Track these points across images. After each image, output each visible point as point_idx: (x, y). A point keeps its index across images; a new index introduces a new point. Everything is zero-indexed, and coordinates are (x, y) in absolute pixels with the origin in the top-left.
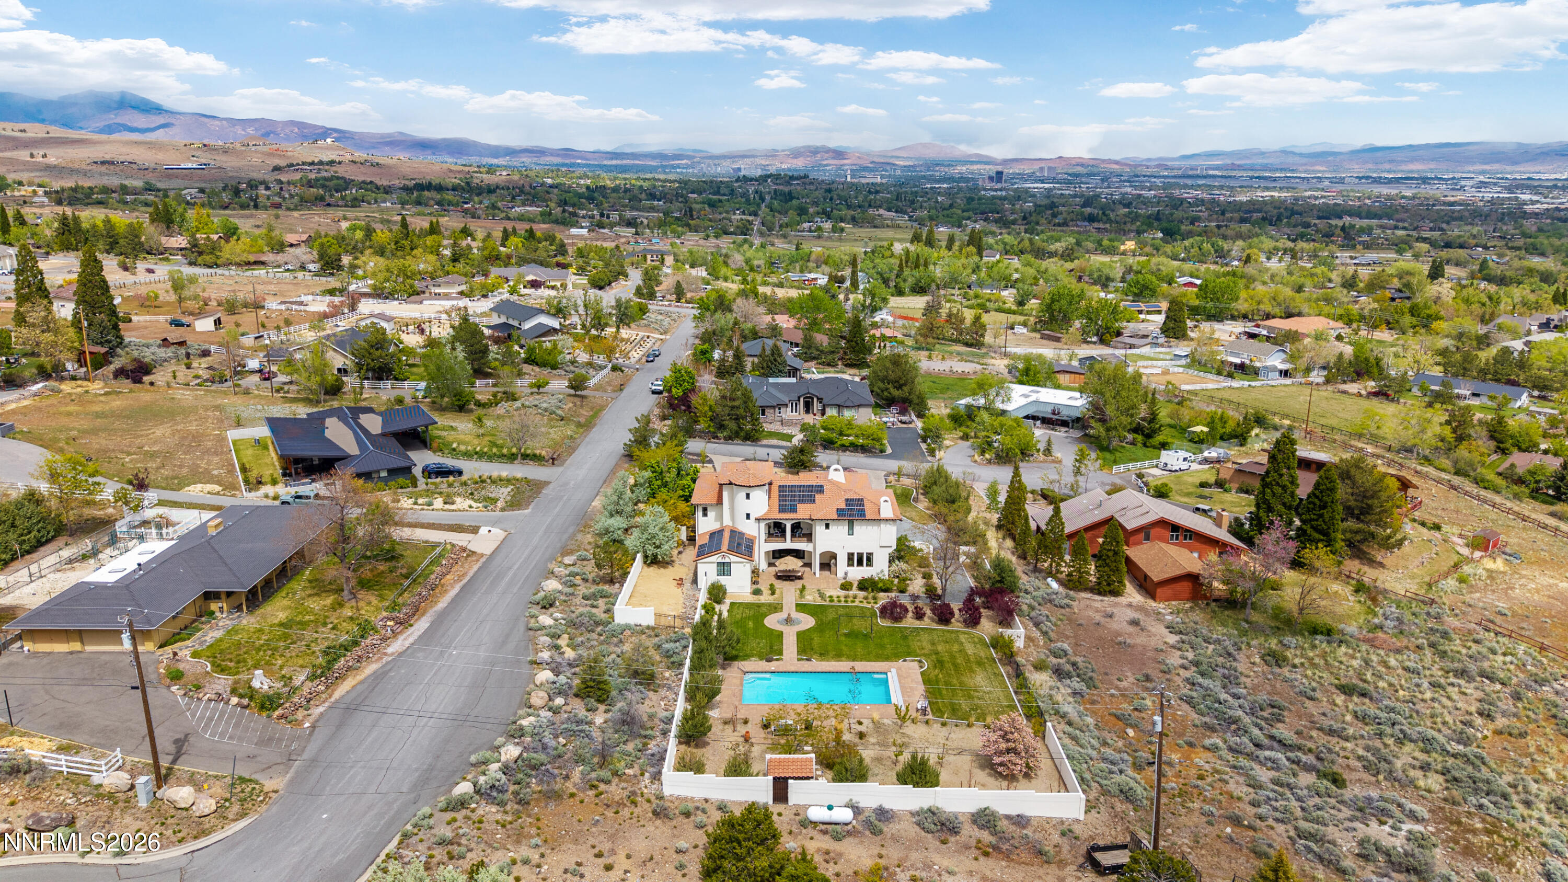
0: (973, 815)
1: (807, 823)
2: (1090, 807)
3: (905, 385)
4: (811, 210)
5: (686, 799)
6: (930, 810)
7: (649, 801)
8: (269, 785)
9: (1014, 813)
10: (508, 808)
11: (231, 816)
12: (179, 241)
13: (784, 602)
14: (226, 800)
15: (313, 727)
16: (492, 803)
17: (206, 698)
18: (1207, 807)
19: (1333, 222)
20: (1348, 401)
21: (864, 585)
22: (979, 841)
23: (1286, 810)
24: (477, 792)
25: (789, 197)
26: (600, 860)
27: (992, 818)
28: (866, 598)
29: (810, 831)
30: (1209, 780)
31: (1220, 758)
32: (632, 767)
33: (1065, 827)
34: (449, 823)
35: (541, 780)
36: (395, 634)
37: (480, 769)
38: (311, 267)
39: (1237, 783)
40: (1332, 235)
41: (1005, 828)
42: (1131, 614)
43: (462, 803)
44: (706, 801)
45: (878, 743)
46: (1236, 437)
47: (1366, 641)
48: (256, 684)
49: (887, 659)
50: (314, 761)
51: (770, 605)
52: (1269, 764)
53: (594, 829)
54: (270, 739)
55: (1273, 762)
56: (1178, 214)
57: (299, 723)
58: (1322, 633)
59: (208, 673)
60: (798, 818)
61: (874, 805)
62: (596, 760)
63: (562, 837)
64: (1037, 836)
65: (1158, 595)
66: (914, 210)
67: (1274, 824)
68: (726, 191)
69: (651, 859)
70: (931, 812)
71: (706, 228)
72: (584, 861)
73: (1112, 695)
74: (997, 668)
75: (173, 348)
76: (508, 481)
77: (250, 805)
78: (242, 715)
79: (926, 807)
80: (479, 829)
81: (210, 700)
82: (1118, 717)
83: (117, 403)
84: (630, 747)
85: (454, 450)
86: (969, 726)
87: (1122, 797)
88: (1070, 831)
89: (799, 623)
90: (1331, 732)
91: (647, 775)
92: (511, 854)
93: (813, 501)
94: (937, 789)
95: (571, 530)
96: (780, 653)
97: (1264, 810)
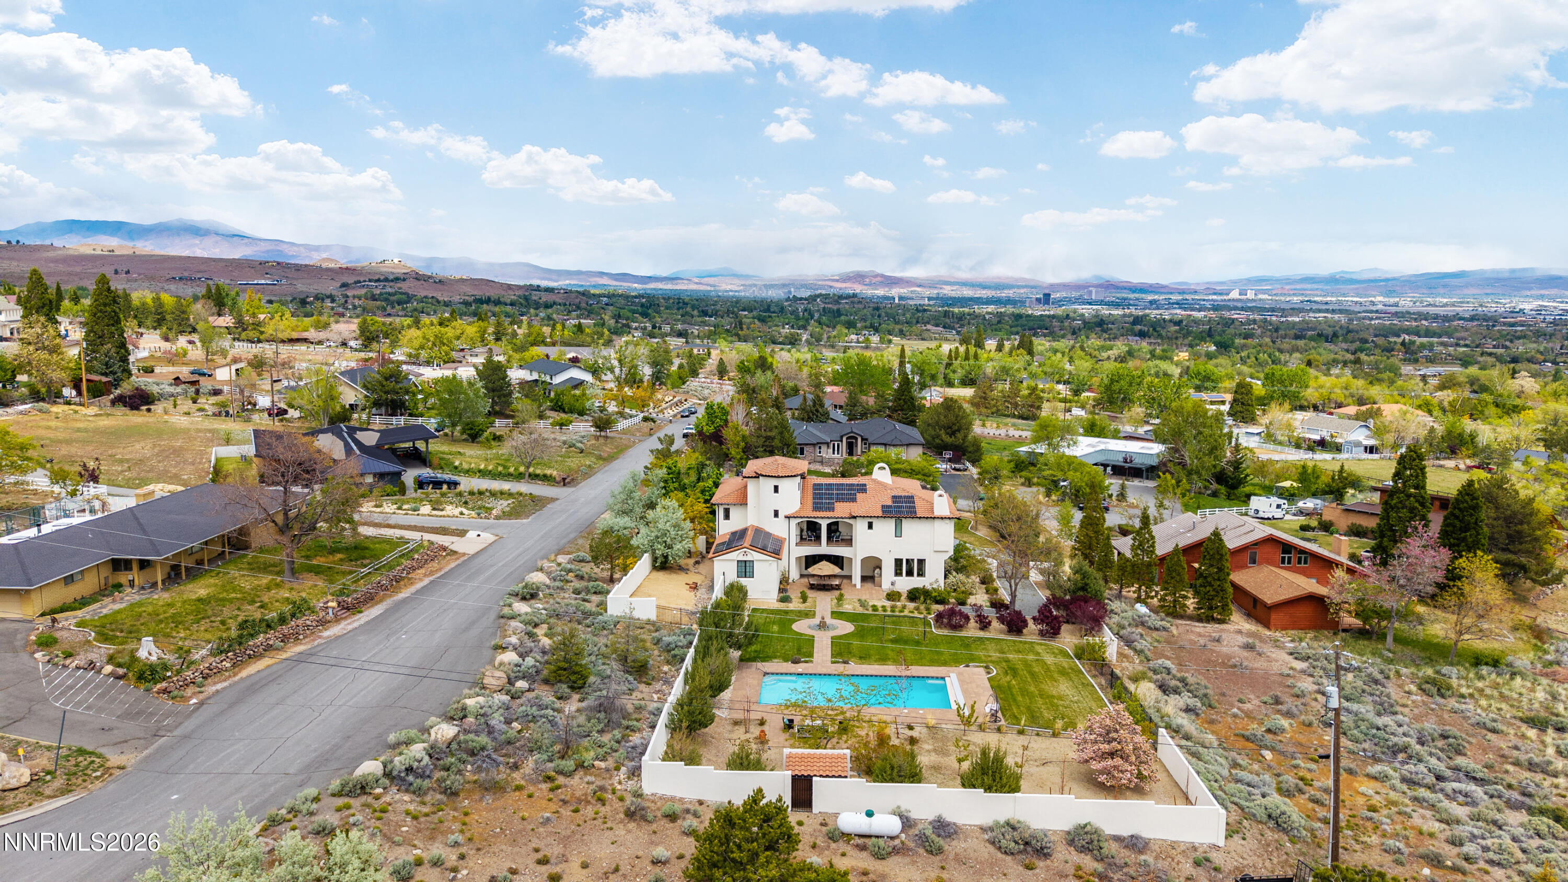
0: (1068, 833)
1: (837, 836)
2: (1232, 831)
3: (959, 430)
4: (859, 325)
5: (672, 799)
6: (1008, 824)
7: (621, 799)
8: (114, 759)
9: (1125, 832)
10: (428, 798)
11: (48, 792)
12: (227, 320)
13: (817, 610)
14: (48, 773)
15: (201, 704)
16: (407, 791)
17: (74, 665)
18: (1391, 842)
19: (1392, 339)
20: (1446, 474)
21: (914, 595)
22: (1079, 868)
23: (1501, 850)
24: (387, 775)
25: (839, 313)
26: (544, 868)
27: (1095, 837)
28: (917, 609)
29: (842, 846)
30: (1385, 812)
31: (1393, 788)
32: (604, 759)
33: (1199, 854)
34: (339, 810)
35: (479, 767)
36: (337, 620)
37: (398, 751)
38: (352, 343)
39: (1423, 817)
40: (1393, 350)
41: (1114, 852)
42: (1242, 640)
43: (363, 788)
44: (701, 803)
45: (935, 750)
46: (1331, 492)
47: (1546, 675)
48: (142, 654)
49: (945, 664)
50: (186, 737)
51: (800, 612)
52: (1461, 799)
53: (541, 830)
54: (139, 713)
55: (1466, 795)
56: (1231, 331)
57: (185, 699)
58: (1487, 664)
59: (89, 641)
60: (824, 829)
61: (931, 817)
62: (557, 748)
63: (496, 836)
64: (1161, 864)
65: (1272, 622)
66: (962, 326)
67: (1487, 867)
68: (776, 309)
69: (617, 870)
70: (1012, 826)
71: (754, 338)
72: (521, 868)
73: (1235, 716)
74: (1086, 678)
75: (183, 386)
76: (510, 495)
77: (80, 781)
78: (113, 686)
79: (1002, 820)
80: (379, 819)
81: (78, 668)
82: (1247, 739)
83: (104, 422)
84: (606, 738)
85: (456, 468)
86: (1054, 735)
87: (1271, 824)
88: (1207, 860)
89: (834, 628)
90: (1532, 766)
91: (623, 769)
92: (418, 852)
93: (854, 500)
94: (1016, 794)
95: (572, 536)
96: (811, 655)
97: (1470, 848)
